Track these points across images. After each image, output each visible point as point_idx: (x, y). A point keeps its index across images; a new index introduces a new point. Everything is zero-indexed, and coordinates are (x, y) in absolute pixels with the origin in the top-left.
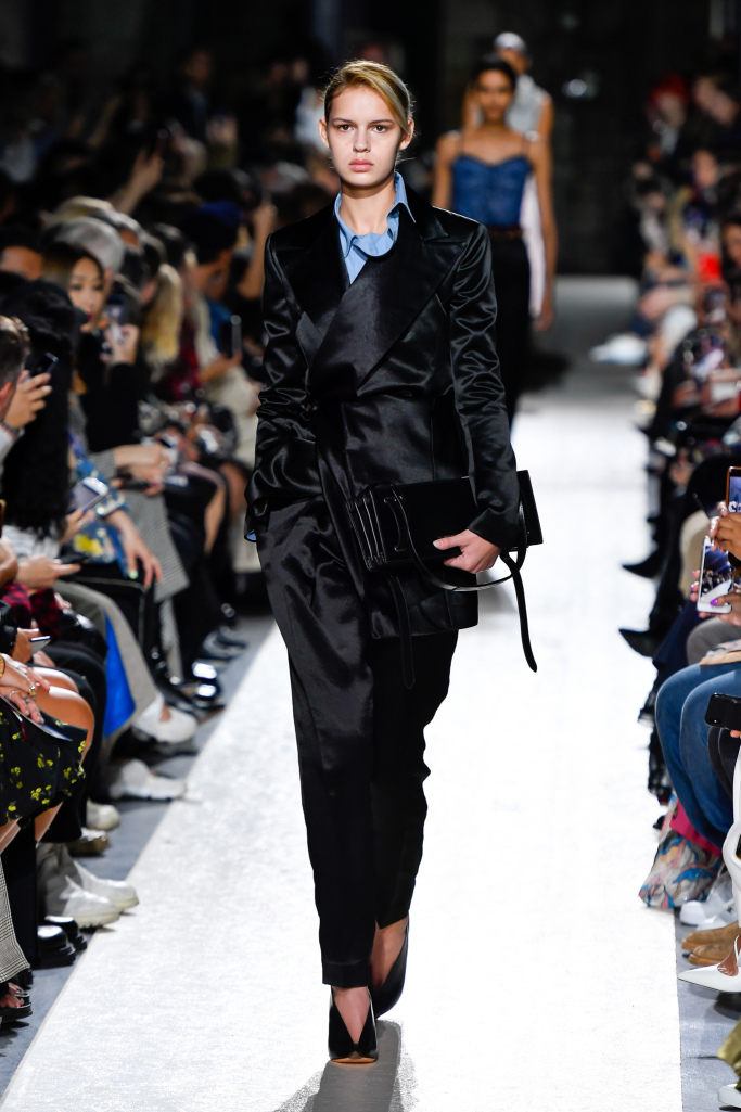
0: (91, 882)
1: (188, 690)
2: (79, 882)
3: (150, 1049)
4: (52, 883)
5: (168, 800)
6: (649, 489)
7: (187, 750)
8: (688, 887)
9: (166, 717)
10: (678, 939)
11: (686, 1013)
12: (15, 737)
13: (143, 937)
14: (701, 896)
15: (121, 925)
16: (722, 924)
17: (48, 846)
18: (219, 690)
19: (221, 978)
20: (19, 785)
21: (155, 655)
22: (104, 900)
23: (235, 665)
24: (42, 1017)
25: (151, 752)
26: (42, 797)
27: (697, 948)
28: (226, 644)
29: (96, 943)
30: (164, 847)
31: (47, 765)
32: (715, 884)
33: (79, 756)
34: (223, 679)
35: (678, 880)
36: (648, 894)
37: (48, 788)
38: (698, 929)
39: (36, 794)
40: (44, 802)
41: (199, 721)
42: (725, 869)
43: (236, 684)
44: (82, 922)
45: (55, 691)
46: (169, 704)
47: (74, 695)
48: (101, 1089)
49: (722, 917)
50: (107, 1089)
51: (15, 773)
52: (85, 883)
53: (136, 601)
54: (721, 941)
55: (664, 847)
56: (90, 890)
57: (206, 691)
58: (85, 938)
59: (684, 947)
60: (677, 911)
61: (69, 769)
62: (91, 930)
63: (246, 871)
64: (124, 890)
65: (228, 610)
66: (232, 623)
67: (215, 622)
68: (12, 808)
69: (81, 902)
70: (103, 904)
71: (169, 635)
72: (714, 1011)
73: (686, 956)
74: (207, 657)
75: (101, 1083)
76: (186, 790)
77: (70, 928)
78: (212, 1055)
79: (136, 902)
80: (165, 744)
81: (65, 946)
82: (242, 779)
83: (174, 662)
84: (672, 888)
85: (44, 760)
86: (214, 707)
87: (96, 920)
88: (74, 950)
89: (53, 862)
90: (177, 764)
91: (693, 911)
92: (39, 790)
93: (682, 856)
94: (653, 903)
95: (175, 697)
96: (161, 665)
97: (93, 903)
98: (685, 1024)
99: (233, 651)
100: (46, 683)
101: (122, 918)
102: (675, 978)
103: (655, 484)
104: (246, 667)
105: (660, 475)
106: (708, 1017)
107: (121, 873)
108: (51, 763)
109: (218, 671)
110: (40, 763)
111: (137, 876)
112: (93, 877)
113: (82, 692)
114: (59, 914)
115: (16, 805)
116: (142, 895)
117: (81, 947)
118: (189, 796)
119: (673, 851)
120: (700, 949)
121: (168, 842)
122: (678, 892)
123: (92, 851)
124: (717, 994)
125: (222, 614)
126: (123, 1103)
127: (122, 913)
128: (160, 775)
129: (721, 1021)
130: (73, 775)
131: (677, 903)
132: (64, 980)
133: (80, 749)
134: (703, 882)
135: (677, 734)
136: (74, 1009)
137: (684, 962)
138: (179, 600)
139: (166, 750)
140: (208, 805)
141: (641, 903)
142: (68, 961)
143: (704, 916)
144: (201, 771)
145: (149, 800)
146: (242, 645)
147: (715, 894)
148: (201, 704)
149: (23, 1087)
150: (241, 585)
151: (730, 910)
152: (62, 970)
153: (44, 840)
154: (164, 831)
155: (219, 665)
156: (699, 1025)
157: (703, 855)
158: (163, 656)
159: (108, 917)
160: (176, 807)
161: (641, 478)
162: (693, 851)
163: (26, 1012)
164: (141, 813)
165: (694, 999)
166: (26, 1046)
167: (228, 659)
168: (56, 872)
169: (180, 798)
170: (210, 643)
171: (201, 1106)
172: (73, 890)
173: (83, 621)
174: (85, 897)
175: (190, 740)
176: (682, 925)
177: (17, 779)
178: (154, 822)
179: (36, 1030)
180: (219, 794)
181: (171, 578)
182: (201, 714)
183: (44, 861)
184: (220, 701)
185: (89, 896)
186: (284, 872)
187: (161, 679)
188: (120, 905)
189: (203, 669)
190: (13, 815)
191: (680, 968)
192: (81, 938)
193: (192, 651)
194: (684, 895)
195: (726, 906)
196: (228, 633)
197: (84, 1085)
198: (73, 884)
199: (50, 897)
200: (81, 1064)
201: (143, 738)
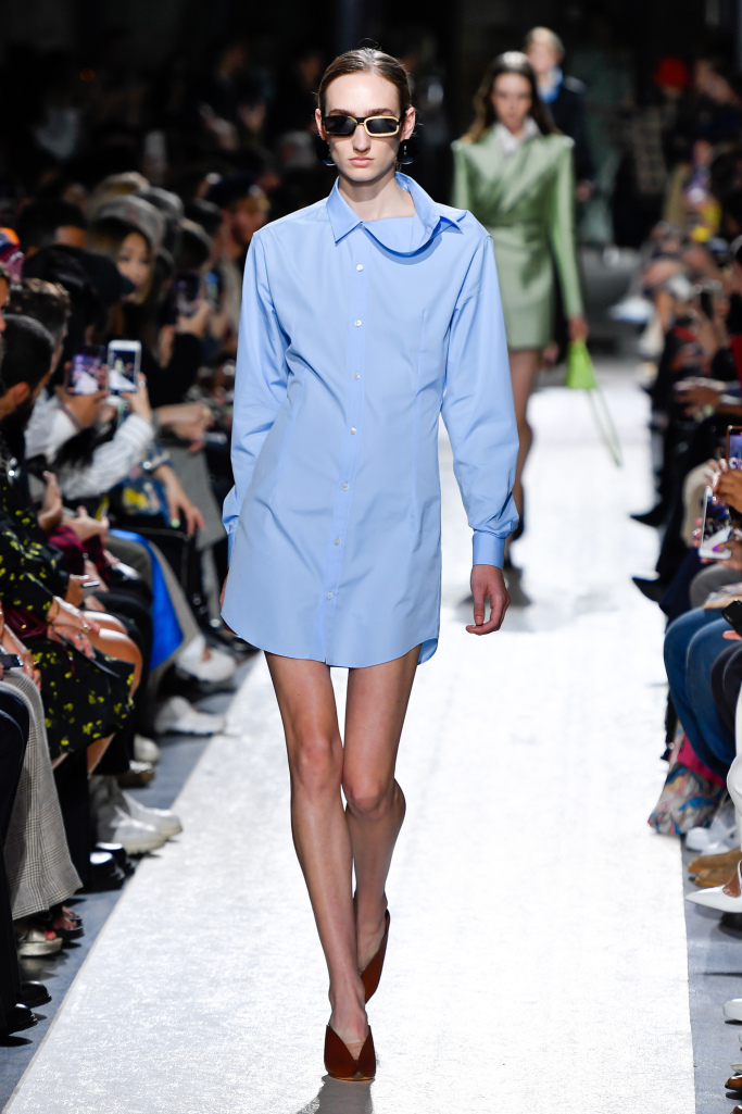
0: (138, 811)
1: (227, 633)
2: (127, 810)
3: (194, 968)
4: (103, 812)
5: (209, 735)
6: (652, 445)
7: (227, 688)
8: (693, 814)
9: (207, 657)
10: (684, 861)
11: (692, 933)
12: (68, 675)
13: (188, 862)
14: (705, 823)
15: (166, 852)
16: (725, 850)
17: (99, 779)
19: (261, 900)
20: (72, 721)
21: (198, 601)
22: (151, 828)
24: (94, 939)
25: (195, 691)
26: (93, 731)
27: (701, 872)
29: (144, 868)
30: (206, 778)
31: (98, 702)
32: (719, 811)
33: (128, 688)
35: (683, 808)
36: (656, 821)
37: (99, 723)
38: (703, 854)
39: (88, 728)
40: (96, 736)
41: (238, 663)
42: (729, 797)
44: (131, 848)
45: (105, 633)
46: (210, 645)
47: (123, 637)
48: (148, 1005)
49: (725, 843)
50: (155, 1005)
51: (67, 710)
52: (133, 811)
53: (180, 549)
54: (724, 865)
55: (671, 778)
56: (137, 819)
58: (134, 864)
59: (691, 870)
60: (683, 837)
61: (120, 705)
62: (139, 856)
64: (169, 819)
68: (65, 742)
69: (129, 830)
70: (150, 833)
71: (210, 582)
72: (718, 931)
73: (692, 879)
75: (148, 1000)
76: (225, 724)
77: (119, 855)
78: (252, 973)
79: (180, 829)
80: (206, 682)
81: (114, 871)
83: (215, 607)
84: (677, 815)
85: (96, 697)
87: (143, 847)
88: (122, 875)
89: (103, 793)
90: (217, 701)
91: (698, 836)
92: (90, 725)
93: (687, 786)
94: (662, 828)
95: (215, 639)
96: (203, 610)
97: (141, 831)
98: (692, 943)
100: (97, 626)
101: (168, 845)
102: (681, 900)
103: (659, 441)
106: (713, 936)
107: (166, 803)
108: (101, 699)
110: (92, 700)
111: (181, 806)
112: (140, 807)
114: (109, 840)
115: (69, 739)
116: (186, 822)
117: (130, 872)
118: (230, 730)
119: (678, 781)
120: (705, 873)
121: (210, 773)
122: (683, 818)
123: (139, 782)
124: (721, 915)
126: (170, 1018)
127: (168, 840)
128: (202, 711)
129: (725, 940)
131: (682, 829)
132: (113, 903)
134: (706, 810)
136: (123, 930)
137: (690, 884)
138: (219, 549)
139: (207, 688)
140: (247, 739)
141: (649, 830)
142: (117, 885)
143: (708, 842)
144: (241, 708)
145: (192, 735)
147: (718, 821)
148: (240, 647)
149: (76, 1004)
151: (732, 836)
152: (113, 894)
153: (96, 772)
154: (205, 763)
156: (704, 944)
157: (706, 785)
158: (206, 601)
159: (154, 844)
160: (217, 742)
162: (698, 781)
163: (79, 934)
164: (185, 747)
165: (700, 919)
166: (79, 965)
168: (106, 802)
169: (221, 733)
171: (242, 1021)
172: (121, 819)
174: (133, 824)
175: (229, 679)
176: (687, 850)
177: (69, 714)
178: (196, 756)
179: (88, 951)
180: (257, 729)
181: (211, 528)
182: (240, 656)
183: (95, 792)
185: (137, 824)
187: (203, 622)
188: (166, 832)
190: (65, 748)
191: (686, 891)
192: (129, 864)
194: (689, 821)
195: (729, 832)
197: (133, 1001)
198: (121, 813)
199: (101, 825)
200: (130, 982)
201: (185, 677)
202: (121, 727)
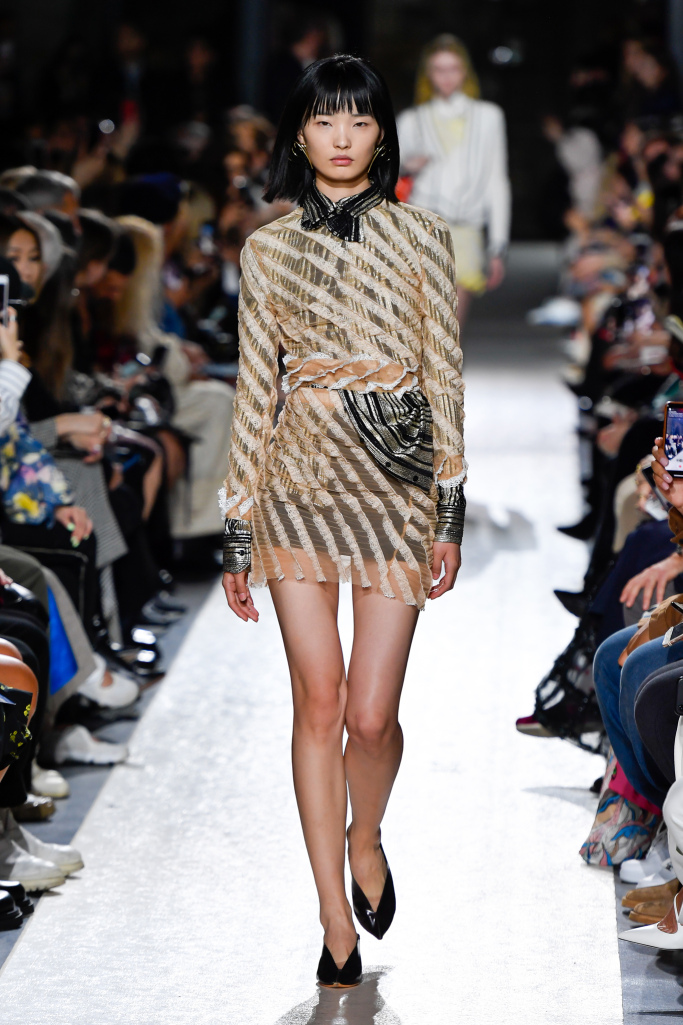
0: (36, 847)
1: (127, 656)
2: (25, 845)
3: (98, 1010)
5: (111, 765)
6: (580, 451)
7: (129, 715)
8: (626, 844)
9: (108, 682)
10: (618, 896)
11: (627, 970)
13: (89, 900)
14: (638, 854)
15: (67, 889)
16: (662, 882)
18: (158, 656)
19: (167, 940)
21: (97, 622)
22: (50, 864)
23: (173, 631)
25: (93, 716)
27: (637, 907)
28: (164, 609)
29: (43, 905)
30: (108, 811)
32: (654, 842)
33: (25, 719)
34: (162, 644)
35: (616, 838)
36: (588, 852)
38: (638, 887)
41: (142, 687)
42: (664, 827)
43: (176, 649)
44: (29, 886)
46: (110, 670)
47: (17, 661)
49: (662, 875)
52: (31, 847)
54: (661, 898)
55: (602, 808)
56: (36, 854)
57: (146, 656)
58: (32, 902)
59: (625, 904)
60: (617, 869)
61: (15, 733)
63: (189, 834)
64: (69, 854)
65: (165, 576)
66: (170, 589)
67: (153, 588)
69: (27, 866)
70: (49, 868)
71: (109, 603)
72: (655, 967)
73: (626, 914)
74: (146, 623)
76: (128, 755)
77: (16, 892)
78: (159, 1016)
79: (81, 866)
80: (106, 708)
81: (12, 909)
82: (183, 743)
84: (610, 845)
86: (153, 675)
87: (42, 884)
88: (21, 914)
90: (119, 728)
91: (632, 869)
93: (620, 814)
94: (592, 861)
95: (116, 662)
96: (102, 633)
97: (39, 867)
98: (627, 980)
99: (171, 616)
101: (68, 882)
102: (616, 937)
103: (586, 447)
104: (184, 633)
105: (589, 436)
106: (649, 973)
107: (66, 838)
109: (157, 636)
111: (81, 840)
112: (38, 842)
113: (26, 659)
114: (6, 878)
116: (86, 858)
117: (29, 910)
118: (131, 760)
119: (612, 809)
120: (639, 906)
121: (111, 806)
122: (616, 848)
123: (37, 816)
124: (657, 951)
125: (160, 579)
127: (68, 877)
128: (102, 740)
129: (662, 977)
130: (19, 738)
131: (616, 861)
132: (12, 943)
133: (25, 713)
134: (640, 839)
135: (615, 693)
136: (22, 971)
137: (624, 918)
139: (106, 715)
140: (150, 769)
141: (581, 860)
142: (16, 924)
143: (643, 874)
144: (143, 736)
145: (92, 765)
146: (181, 610)
147: (654, 852)
148: (142, 671)
150: (178, 551)
151: (669, 867)
152: (11, 934)
154: (107, 795)
155: (158, 630)
156: (639, 982)
157: (639, 813)
158: (105, 624)
159: (53, 881)
160: (118, 773)
161: (572, 441)
162: (630, 808)
164: (85, 778)
165: (635, 956)
167: (167, 625)
169: (122, 763)
170: (149, 610)
172: (19, 855)
174: (31, 860)
175: (131, 707)
176: (621, 883)
178: (98, 787)
180: (161, 758)
182: (142, 681)
184: (160, 668)
185: (35, 860)
186: (227, 835)
187: (101, 646)
188: (66, 868)
189: (142, 635)
191: (621, 928)
192: (28, 902)
193: (132, 617)
194: (622, 852)
195: (665, 863)
196: (167, 599)
198: (19, 849)
201: (84, 703)
202: (17, 757)
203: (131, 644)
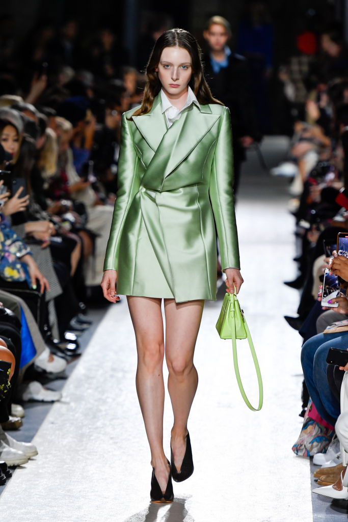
1: (62, 346)
5: (52, 402)
6: (296, 244)
7: (62, 377)
8: (317, 446)
9: (51, 360)
10: (312, 472)
11: (316, 510)
13: (40, 471)
14: (324, 451)
15: (29, 465)
16: (334, 465)
18: (78, 346)
19: (80, 492)
21: (46, 328)
23: (86, 334)
25: (44, 377)
27: (321, 477)
28: (81, 322)
29: (17, 473)
30: (51, 425)
32: (331, 444)
33: (8, 376)
34: (80, 341)
35: (312, 442)
36: (297, 449)
38: (322, 467)
41: (68, 362)
42: (336, 437)
43: (87, 343)
46: (53, 353)
47: (5, 348)
49: (334, 461)
53: (36, 300)
54: (334, 473)
55: (305, 426)
56: (13, 447)
57: (72, 346)
58: (11, 472)
59: (315, 477)
60: (311, 458)
62: (14, 467)
63: (92, 438)
65: (82, 305)
66: (84, 312)
67: (75, 312)
71: (53, 318)
72: (330, 509)
73: (316, 481)
74: (72, 329)
76: (61, 397)
80: (51, 373)
82: (90, 391)
83: (55, 332)
84: (309, 446)
86: (75, 355)
88: (5, 477)
90: (57, 383)
91: (319, 458)
93: (314, 430)
95: (56, 349)
96: (49, 333)
98: (316, 515)
99: (85, 326)
103: (300, 241)
104: (91, 335)
105: (301, 236)
106: (327, 511)
107: (29, 439)
109: (77, 336)
111: (37, 440)
116: (39, 450)
117: (9, 476)
118: (63, 400)
119: (310, 428)
120: (323, 477)
121: (52, 423)
122: (312, 448)
123: (14, 427)
125: (79, 307)
128: (48, 389)
129: (334, 514)
131: (311, 454)
134: (324, 443)
135: (312, 368)
137: (315, 484)
138: (57, 300)
139: (51, 377)
140: (73, 404)
141: (293, 454)
143: (325, 461)
144: (69, 388)
145: (43, 402)
146: (89, 323)
147: (330, 449)
148: (69, 353)
150: (89, 292)
151: (338, 457)
154: (50, 417)
155: (78, 333)
156: (322, 516)
158: (50, 329)
160: (56, 405)
161: (292, 238)
162: (319, 427)
164: (39, 408)
165: (320, 502)
167: (83, 330)
169: (58, 401)
170: (73, 323)
173: (8, 311)
175: (63, 371)
176: (313, 465)
178: (46, 413)
180: (78, 399)
181: (53, 289)
182: (69, 358)
184: (79, 352)
186: (112, 438)
187: (48, 341)
189: (70, 336)
193: (64, 327)
194: (315, 450)
195: (336, 455)
196: (82, 317)
201: (40, 370)
202: (4, 397)
203: (64, 340)
